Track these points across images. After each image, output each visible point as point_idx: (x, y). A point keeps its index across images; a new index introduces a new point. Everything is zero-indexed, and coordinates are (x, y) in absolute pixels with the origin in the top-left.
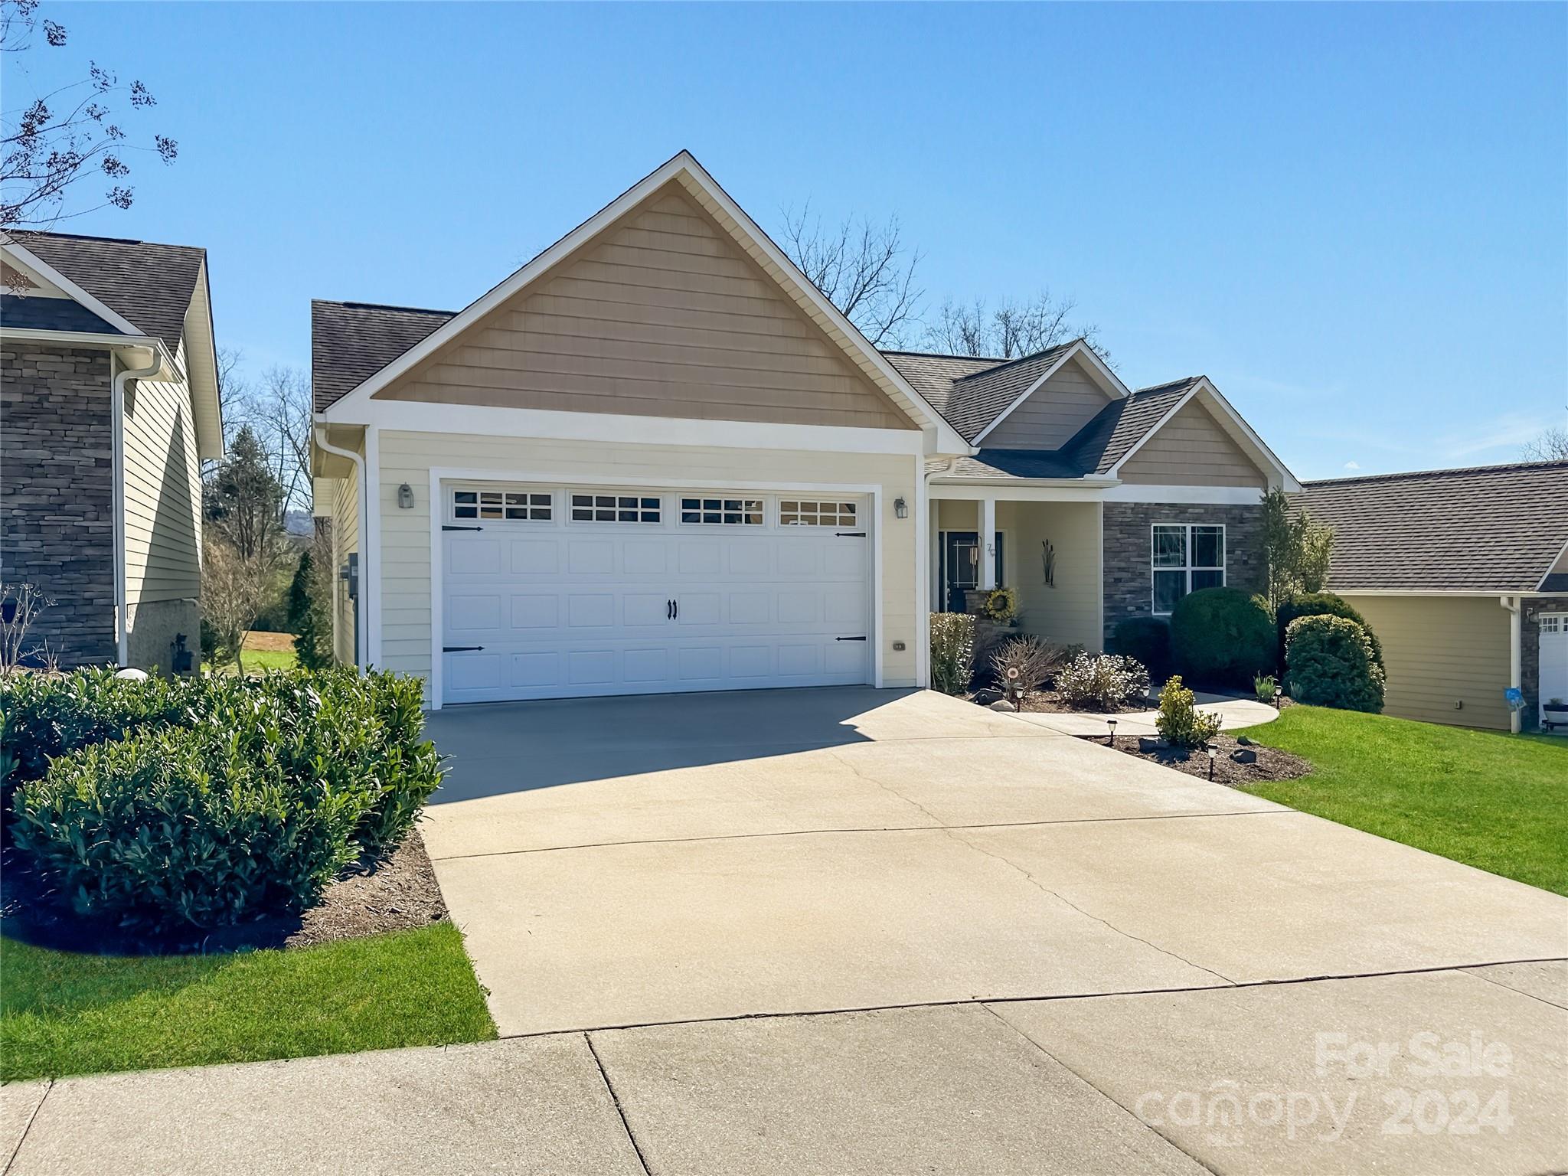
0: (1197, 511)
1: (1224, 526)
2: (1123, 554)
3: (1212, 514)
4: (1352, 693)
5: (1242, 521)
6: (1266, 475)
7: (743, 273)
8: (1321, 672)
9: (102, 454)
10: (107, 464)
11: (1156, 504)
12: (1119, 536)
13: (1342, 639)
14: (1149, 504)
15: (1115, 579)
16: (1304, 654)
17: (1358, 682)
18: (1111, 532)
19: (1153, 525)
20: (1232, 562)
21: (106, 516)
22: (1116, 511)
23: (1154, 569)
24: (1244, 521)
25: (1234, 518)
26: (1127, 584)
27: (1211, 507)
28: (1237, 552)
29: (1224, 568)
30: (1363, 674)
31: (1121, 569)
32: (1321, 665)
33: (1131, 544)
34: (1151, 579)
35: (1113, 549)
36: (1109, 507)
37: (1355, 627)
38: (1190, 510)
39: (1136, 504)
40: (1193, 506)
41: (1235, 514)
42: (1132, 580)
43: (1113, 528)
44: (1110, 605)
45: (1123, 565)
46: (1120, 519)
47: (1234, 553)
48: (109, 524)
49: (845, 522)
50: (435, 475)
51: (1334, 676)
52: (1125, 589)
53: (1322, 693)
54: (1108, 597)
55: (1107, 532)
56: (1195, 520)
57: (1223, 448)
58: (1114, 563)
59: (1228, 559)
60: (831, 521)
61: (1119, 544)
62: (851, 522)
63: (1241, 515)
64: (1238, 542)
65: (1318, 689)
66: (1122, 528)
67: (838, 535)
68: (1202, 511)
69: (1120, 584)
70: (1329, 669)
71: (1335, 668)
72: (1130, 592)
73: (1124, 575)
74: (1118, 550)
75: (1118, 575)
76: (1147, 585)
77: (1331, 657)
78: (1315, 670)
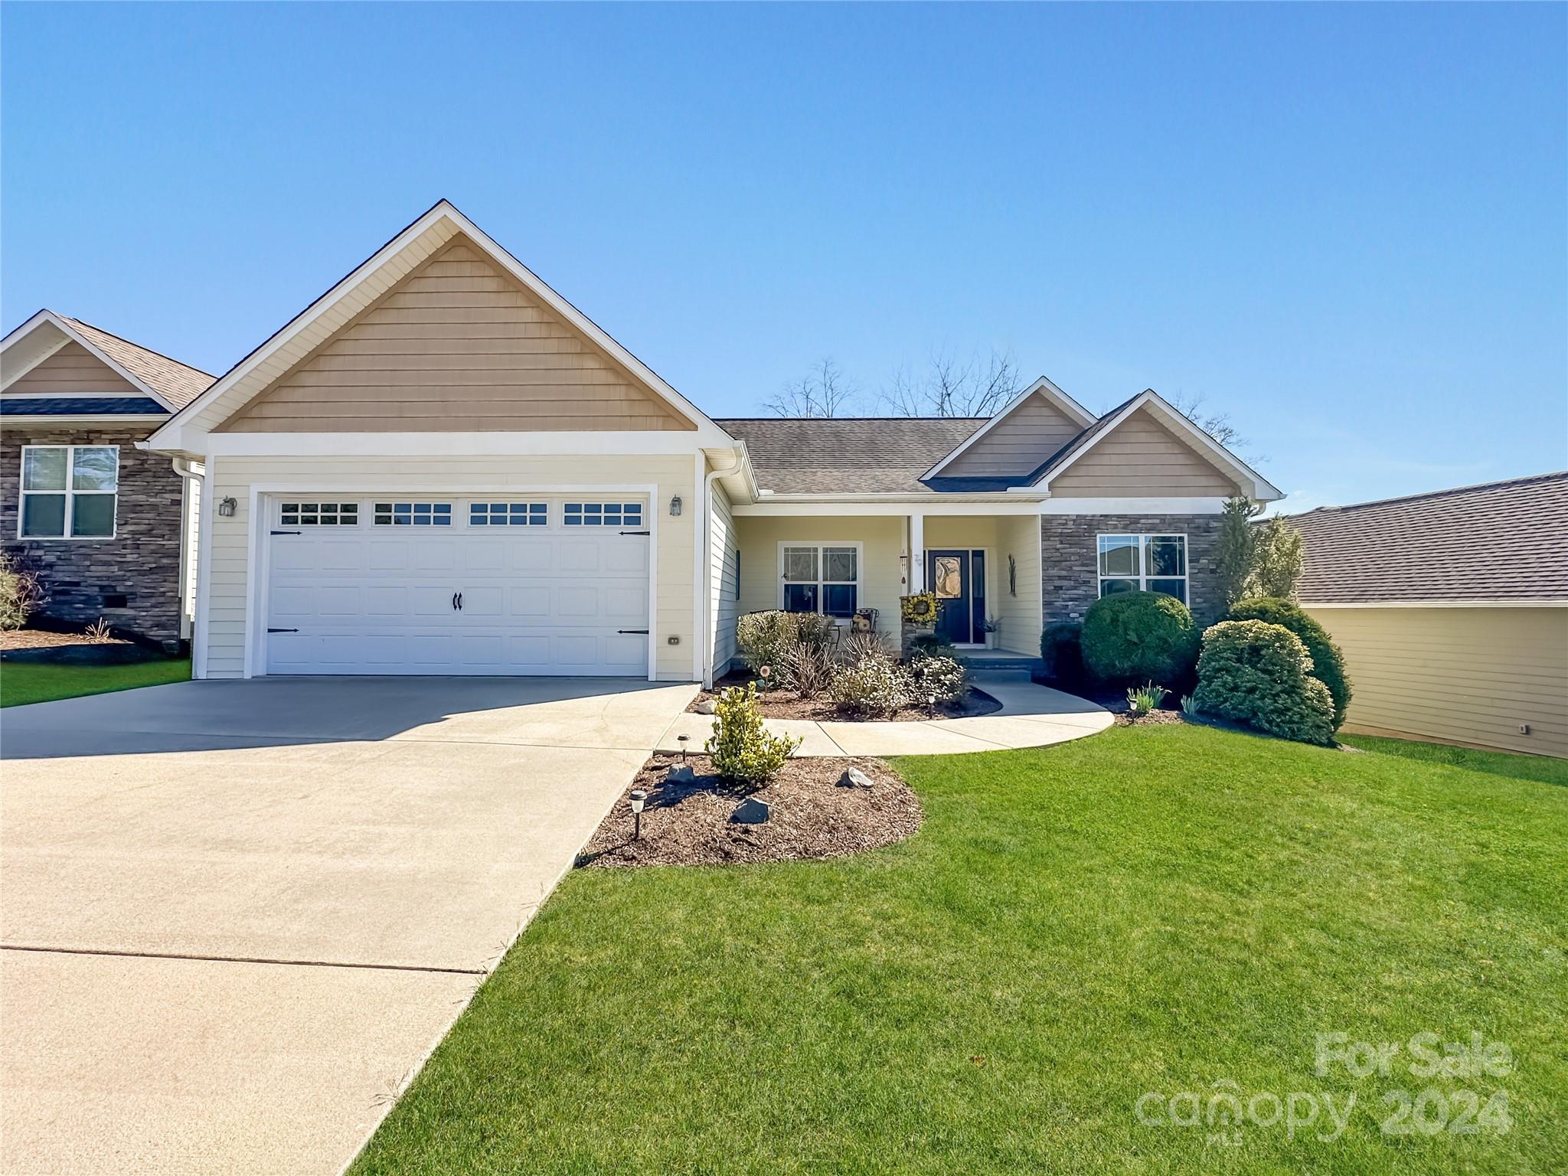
0: (1150, 521)
1: (1185, 536)
2: (1064, 563)
3: (1170, 524)
4: (1272, 712)
5: (1208, 530)
6: (1239, 484)
7: (521, 302)
8: (1232, 685)
9: (176, 497)
10: (178, 503)
11: (1101, 516)
12: (1059, 546)
13: (1262, 647)
14: (1093, 516)
15: (1055, 587)
16: (1213, 663)
17: (1283, 700)
18: (1050, 543)
19: (1098, 536)
20: (1196, 571)
21: (176, 537)
22: (1055, 523)
23: (1100, 578)
24: (1211, 530)
25: (1198, 528)
26: (1069, 592)
27: (1168, 517)
28: (1201, 561)
29: (1186, 577)
30: (1293, 690)
31: (1060, 578)
32: (1232, 676)
33: (1073, 554)
34: (1097, 587)
35: (1052, 559)
36: (1047, 520)
37: (1285, 635)
38: (1142, 521)
39: (1077, 516)
40: (1146, 517)
41: (1199, 525)
42: (1075, 588)
43: (1052, 539)
44: (1049, 611)
45: (1064, 573)
46: (1060, 531)
47: (1198, 562)
48: (178, 542)
49: (629, 521)
50: (255, 490)
51: (1251, 691)
52: (1067, 596)
53: (1233, 709)
54: (1047, 604)
55: (1045, 543)
56: (1148, 531)
57: (1182, 459)
58: (1054, 572)
59: (1191, 568)
60: (615, 521)
61: (1059, 554)
62: (637, 521)
63: (1207, 524)
64: (1203, 551)
65: (1228, 704)
66: (1063, 538)
67: (622, 533)
68: (1158, 521)
69: (1061, 592)
70: (1242, 682)
71: (1248, 682)
72: (1071, 600)
73: (1065, 583)
74: (1058, 559)
75: (1058, 583)
76: (1092, 593)
77: (1248, 669)
78: (1225, 683)
